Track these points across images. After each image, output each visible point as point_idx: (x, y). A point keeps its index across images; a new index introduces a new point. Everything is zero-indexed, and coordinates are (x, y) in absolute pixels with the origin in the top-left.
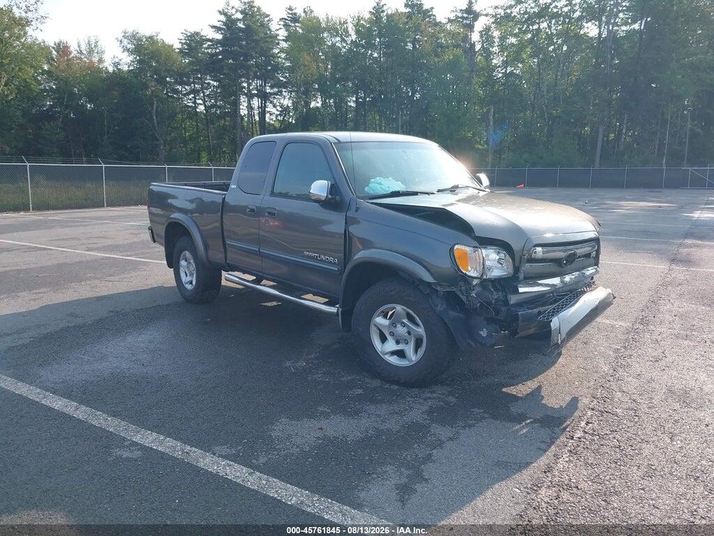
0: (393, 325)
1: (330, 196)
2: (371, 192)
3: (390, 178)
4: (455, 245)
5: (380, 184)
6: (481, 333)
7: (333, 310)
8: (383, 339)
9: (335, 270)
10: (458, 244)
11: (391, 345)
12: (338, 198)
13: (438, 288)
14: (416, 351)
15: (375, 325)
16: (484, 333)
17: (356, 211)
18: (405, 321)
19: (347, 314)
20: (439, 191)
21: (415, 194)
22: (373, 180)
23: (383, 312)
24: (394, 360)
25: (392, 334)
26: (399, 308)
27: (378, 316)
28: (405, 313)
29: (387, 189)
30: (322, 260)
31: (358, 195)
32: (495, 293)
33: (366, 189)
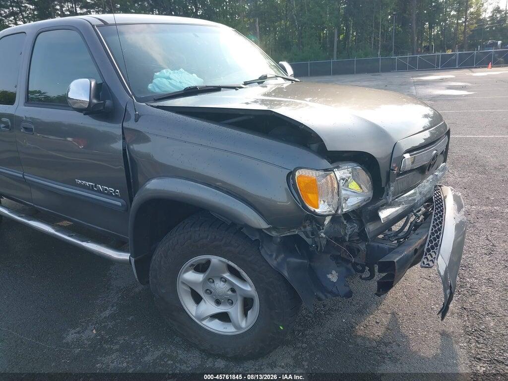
0: (210, 279)
1: (95, 101)
2: (157, 90)
3: (181, 70)
4: (296, 170)
5: (168, 78)
6: (330, 276)
7: (125, 256)
8: (198, 299)
9: (119, 206)
10: (301, 168)
11: (209, 307)
12: (108, 103)
13: (274, 234)
14: (245, 314)
15: (183, 283)
16: (333, 277)
17: (136, 121)
18: (227, 275)
19: (143, 262)
20: (246, 83)
21: (217, 89)
22: (158, 74)
23: (192, 265)
24: (216, 326)
25: (209, 292)
26: (215, 260)
27: (186, 271)
28: (225, 267)
29: (178, 85)
30: (99, 191)
31: (138, 96)
32: (348, 226)
33: (150, 86)
